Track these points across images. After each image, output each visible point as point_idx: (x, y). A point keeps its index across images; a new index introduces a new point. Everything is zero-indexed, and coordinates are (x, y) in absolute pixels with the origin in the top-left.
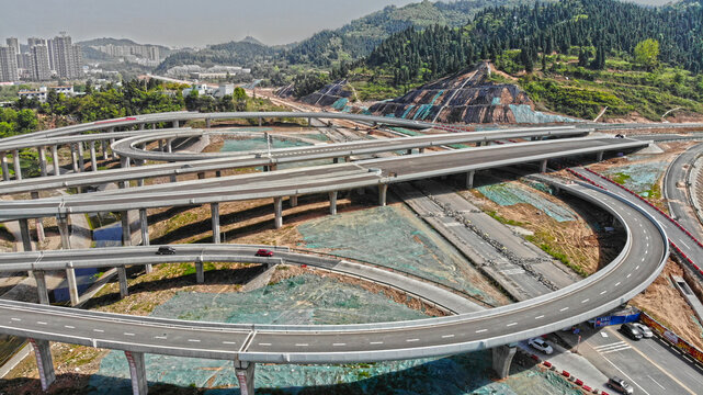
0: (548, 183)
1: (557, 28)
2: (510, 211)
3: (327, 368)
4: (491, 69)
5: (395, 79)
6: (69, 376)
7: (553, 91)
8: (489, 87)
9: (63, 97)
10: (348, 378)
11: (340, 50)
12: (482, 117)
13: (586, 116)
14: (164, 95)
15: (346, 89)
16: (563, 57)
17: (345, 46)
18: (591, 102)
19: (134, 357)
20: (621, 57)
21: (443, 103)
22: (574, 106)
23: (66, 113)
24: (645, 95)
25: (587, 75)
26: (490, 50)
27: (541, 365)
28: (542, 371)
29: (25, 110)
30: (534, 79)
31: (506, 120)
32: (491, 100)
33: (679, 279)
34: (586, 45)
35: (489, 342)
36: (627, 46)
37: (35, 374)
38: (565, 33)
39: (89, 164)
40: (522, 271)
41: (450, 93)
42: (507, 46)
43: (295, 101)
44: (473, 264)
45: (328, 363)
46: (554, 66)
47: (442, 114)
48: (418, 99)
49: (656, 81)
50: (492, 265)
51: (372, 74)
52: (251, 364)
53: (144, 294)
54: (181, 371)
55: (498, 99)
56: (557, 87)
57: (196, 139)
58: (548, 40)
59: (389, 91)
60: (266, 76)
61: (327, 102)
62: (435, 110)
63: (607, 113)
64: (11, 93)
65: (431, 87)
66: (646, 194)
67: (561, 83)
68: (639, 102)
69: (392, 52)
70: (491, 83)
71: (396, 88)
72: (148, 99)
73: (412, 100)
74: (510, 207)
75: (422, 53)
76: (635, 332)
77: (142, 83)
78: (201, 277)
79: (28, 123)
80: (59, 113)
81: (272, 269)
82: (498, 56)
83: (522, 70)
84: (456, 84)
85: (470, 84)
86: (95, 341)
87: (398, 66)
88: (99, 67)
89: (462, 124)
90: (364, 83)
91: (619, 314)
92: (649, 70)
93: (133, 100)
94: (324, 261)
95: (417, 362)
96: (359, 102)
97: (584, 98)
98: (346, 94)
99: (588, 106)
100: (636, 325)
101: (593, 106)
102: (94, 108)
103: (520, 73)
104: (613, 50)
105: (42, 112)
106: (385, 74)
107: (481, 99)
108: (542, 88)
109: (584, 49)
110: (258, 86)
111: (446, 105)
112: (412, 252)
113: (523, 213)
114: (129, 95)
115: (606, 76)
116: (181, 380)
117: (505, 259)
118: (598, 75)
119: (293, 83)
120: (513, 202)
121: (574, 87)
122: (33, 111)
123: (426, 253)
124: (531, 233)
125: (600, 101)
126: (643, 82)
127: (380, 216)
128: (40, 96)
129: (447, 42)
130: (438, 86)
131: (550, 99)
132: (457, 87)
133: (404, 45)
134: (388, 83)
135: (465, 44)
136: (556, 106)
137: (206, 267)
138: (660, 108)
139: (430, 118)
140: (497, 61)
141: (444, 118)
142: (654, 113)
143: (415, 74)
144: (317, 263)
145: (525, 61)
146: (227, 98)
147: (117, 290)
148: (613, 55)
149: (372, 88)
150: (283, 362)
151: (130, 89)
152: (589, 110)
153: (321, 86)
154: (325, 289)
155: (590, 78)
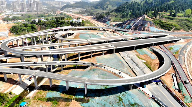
0: (153, 49)
1: (165, 5)
2: (142, 56)
3: (100, 86)
4: (146, 16)
5: (122, 16)
6: (54, 85)
7: (161, 23)
8: (145, 22)
9: (42, 21)
10: (103, 88)
11: (109, 5)
12: (142, 29)
13: (169, 30)
14: (65, 22)
15: (109, 19)
16: (166, 13)
17: (110, 4)
18: (171, 26)
19: (67, 82)
20: (182, 13)
21: (133, 25)
22: (166, 27)
23: (43, 25)
24: (186, 24)
25: (171, 18)
26: (146, 11)
27: (138, 88)
28: (138, 89)
29: (33, 24)
30: (157, 19)
31: (148, 30)
32: (145, 25)
33: (174, 74)
34: (172, 10)
35: (128, 84)
36: (184, 10)
37: (48, 84)
38: (167, 7)
39: (49, 39)
40: (140, 70)
41: (135, 23)
42: (151, 10)
43: (96, 21)
44: (131, 68)
45: (100, 85)
46: (163, 16)
47: (132, 28)
48: (127, 23)
49: (190, 20)
50: (134, 68)
51: (116, 15)
52: (87, 84)
53: (66, 70)
54: (74, 85)
55: (147, 25)
56: (162, 22)
57: (73, 34)
58: (162, 9)
59: (120, 20)
60: (89, 13)
61: (104, 22)
62: (131, 27)
63: (174, 29)
64: (26, 16)
65: (131, 20)
66: (175, 53)
67: (164, 21)
68: (184, 26)
69: (122, 9)
70: (145, 20)
71: (122, 18)
72: (62, 22)
73: (125, 24)
74: (142, 55)
75: (130, 9)
76: (158, 84)
77: (60, 18)
78: (77, 67)
79: (34, 27)
80: (41, 25)
81: (90, 67)
82: (148, 13)
83: (154, 17)
84: (137, 20)
85: (140, 20)
86: (61, 79)
87: (123, 13)
88: (46, 8)
89: (137, 31)
90: (114, 17)
91: (156, 80)
92: (188, 17)
93: (58, 22)
94: (100, 66)
95: (116, 86)
96: (112, 22)
97: (169, 25)
98: (109, 20)
99: (170, 27)
100: (159, 82)
101: (171, 27)
102: (49, 24)
103: (153, 18)
104: (180, 11)
105: (37, 25)
106: (120, 15)
107: (142, 25)
108: (159, 22)
109: (172, 11)
110: (87, 15)
111: (134, 26)
112: (118, 65)
113: (145, 57)
114: (57, 21)
115: (176, 19)
116: (74, 87)
117: (138, 67)
118: (174, 18)
119: (96, 15)
120: (143, 54)
121: (167, 22)
122: (35, 24)
123: (121, 65)
124: (145, 61)
125: (173, 26)
126: (186, 20)
127: (113, 56)
128: (36, 21)
129: (137, 6)
130: (132, 20)
131: (160, 25)
132: (137, 21)
133: (125, 7)
134: (120, 17)
135: (142, 7)
136: (162, 27)
137: (77, 66)
138: (189, 28)
139: (129, 29)
140: (148, 14)
141: (133, 29)
142: (187, 29)
143: (127, 15)
144: (99, 66)
145: (155, 15)
146: (80, 23)
147: (60, 69)
148: (180, 12)
149: (116, 19)
150: (92, 84)
151: (57, 19)
152: (170, 28)
153: (103, 17)
154: (100, 72)
155: (172, 19)
